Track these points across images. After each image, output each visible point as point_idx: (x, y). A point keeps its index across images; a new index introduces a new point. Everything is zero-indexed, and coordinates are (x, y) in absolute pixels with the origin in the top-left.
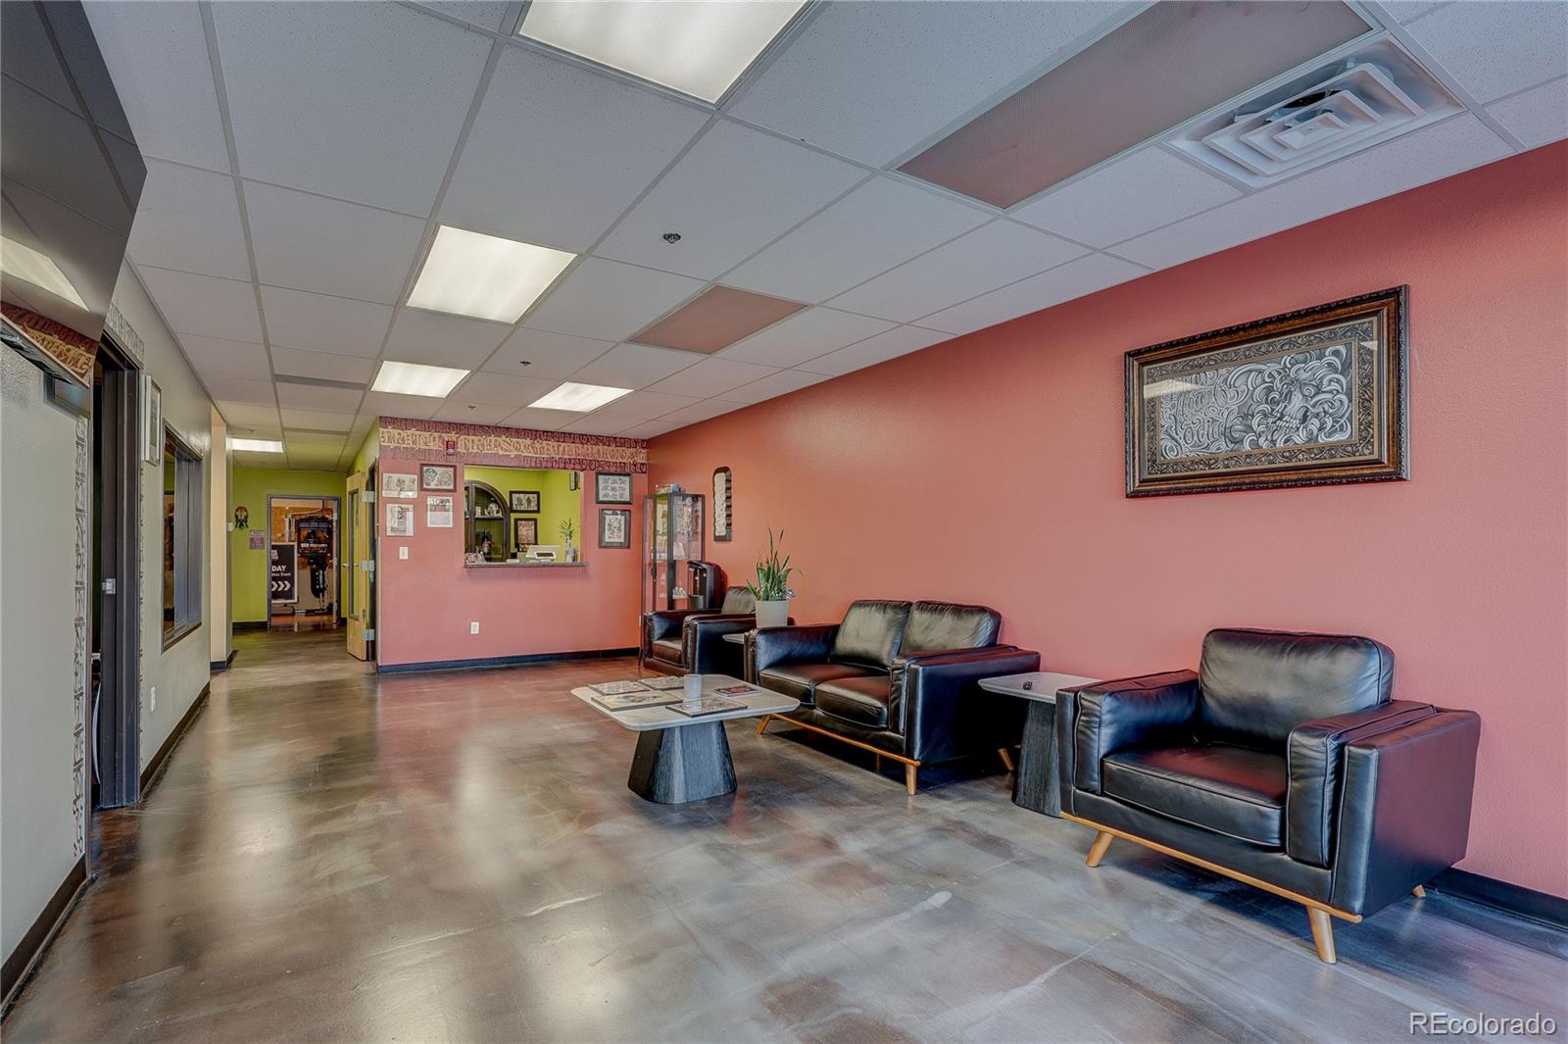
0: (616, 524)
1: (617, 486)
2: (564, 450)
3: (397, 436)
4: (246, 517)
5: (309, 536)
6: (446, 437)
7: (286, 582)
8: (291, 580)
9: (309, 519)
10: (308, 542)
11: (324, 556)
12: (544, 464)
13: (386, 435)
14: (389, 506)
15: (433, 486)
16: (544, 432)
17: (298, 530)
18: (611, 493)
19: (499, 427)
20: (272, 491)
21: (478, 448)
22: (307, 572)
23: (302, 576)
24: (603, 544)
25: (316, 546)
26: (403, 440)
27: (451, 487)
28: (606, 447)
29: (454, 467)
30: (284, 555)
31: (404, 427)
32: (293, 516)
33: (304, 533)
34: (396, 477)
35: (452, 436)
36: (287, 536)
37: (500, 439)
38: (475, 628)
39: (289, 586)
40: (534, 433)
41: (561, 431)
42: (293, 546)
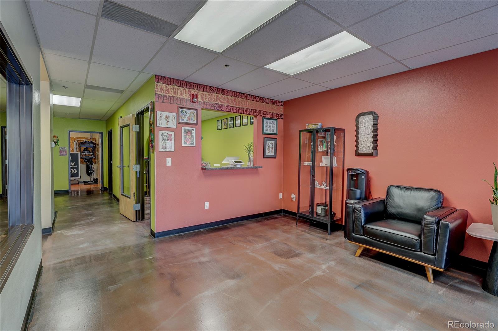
0: (271, 146)
1: (271, 125)
2: (249, 104)
3: (165, 89)
4: (58, 140)
5: (84, 150)
6: (192, 91)
7: (75, 170)
8: (77, 169)
9: (85, 142)
10: (85, 152)
11: (92, 158)
12: (240, 111)
13: (159, 87)
14: (161, 132)
15: (185, 120)
16: (240, 93)
17: (80, 147)
18: (269, 129)
19: (219, 88)
20: (71, 129)
21: (208, 100)
22: (84, 165)
23: (82, 167)
24: (265, 157)
25: (88, 154)
26: (168, 91)
27: (195, 122)
28: (267, 104)
29: (196, 110)
30: (74, 158)
31: (169, 83)
32: (78, 141)
33: (83, 148)
34: (165, 114)
35: (195, 91)
36: (75, 150)
37: (219, 95)
38: (207, 205)
39: (76, 171)
40: (235, 93)
41: (247, 93)
42: (78, 154)
